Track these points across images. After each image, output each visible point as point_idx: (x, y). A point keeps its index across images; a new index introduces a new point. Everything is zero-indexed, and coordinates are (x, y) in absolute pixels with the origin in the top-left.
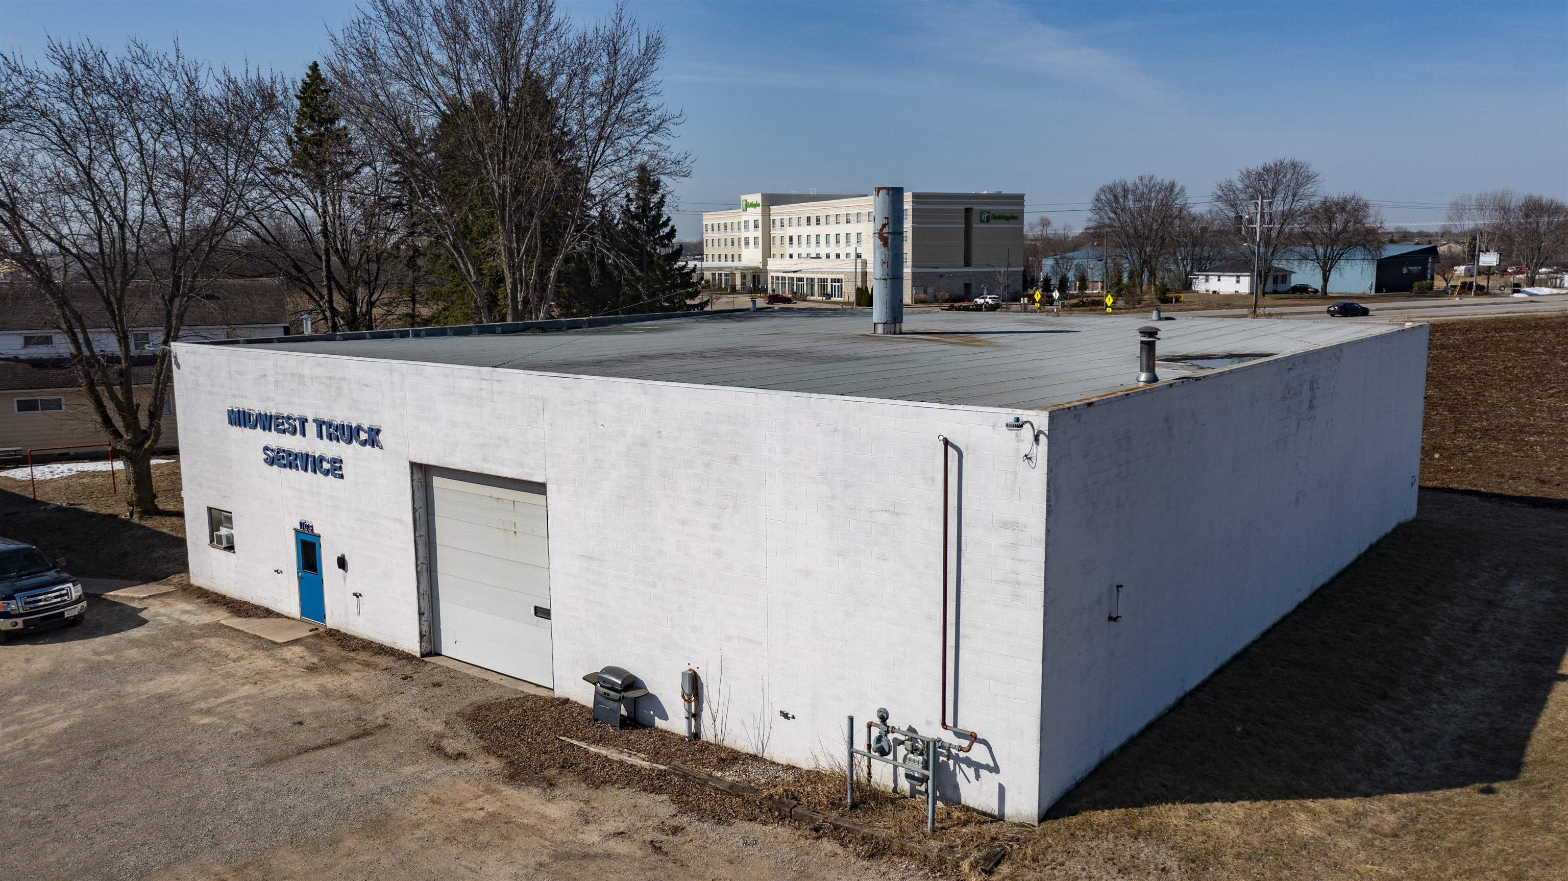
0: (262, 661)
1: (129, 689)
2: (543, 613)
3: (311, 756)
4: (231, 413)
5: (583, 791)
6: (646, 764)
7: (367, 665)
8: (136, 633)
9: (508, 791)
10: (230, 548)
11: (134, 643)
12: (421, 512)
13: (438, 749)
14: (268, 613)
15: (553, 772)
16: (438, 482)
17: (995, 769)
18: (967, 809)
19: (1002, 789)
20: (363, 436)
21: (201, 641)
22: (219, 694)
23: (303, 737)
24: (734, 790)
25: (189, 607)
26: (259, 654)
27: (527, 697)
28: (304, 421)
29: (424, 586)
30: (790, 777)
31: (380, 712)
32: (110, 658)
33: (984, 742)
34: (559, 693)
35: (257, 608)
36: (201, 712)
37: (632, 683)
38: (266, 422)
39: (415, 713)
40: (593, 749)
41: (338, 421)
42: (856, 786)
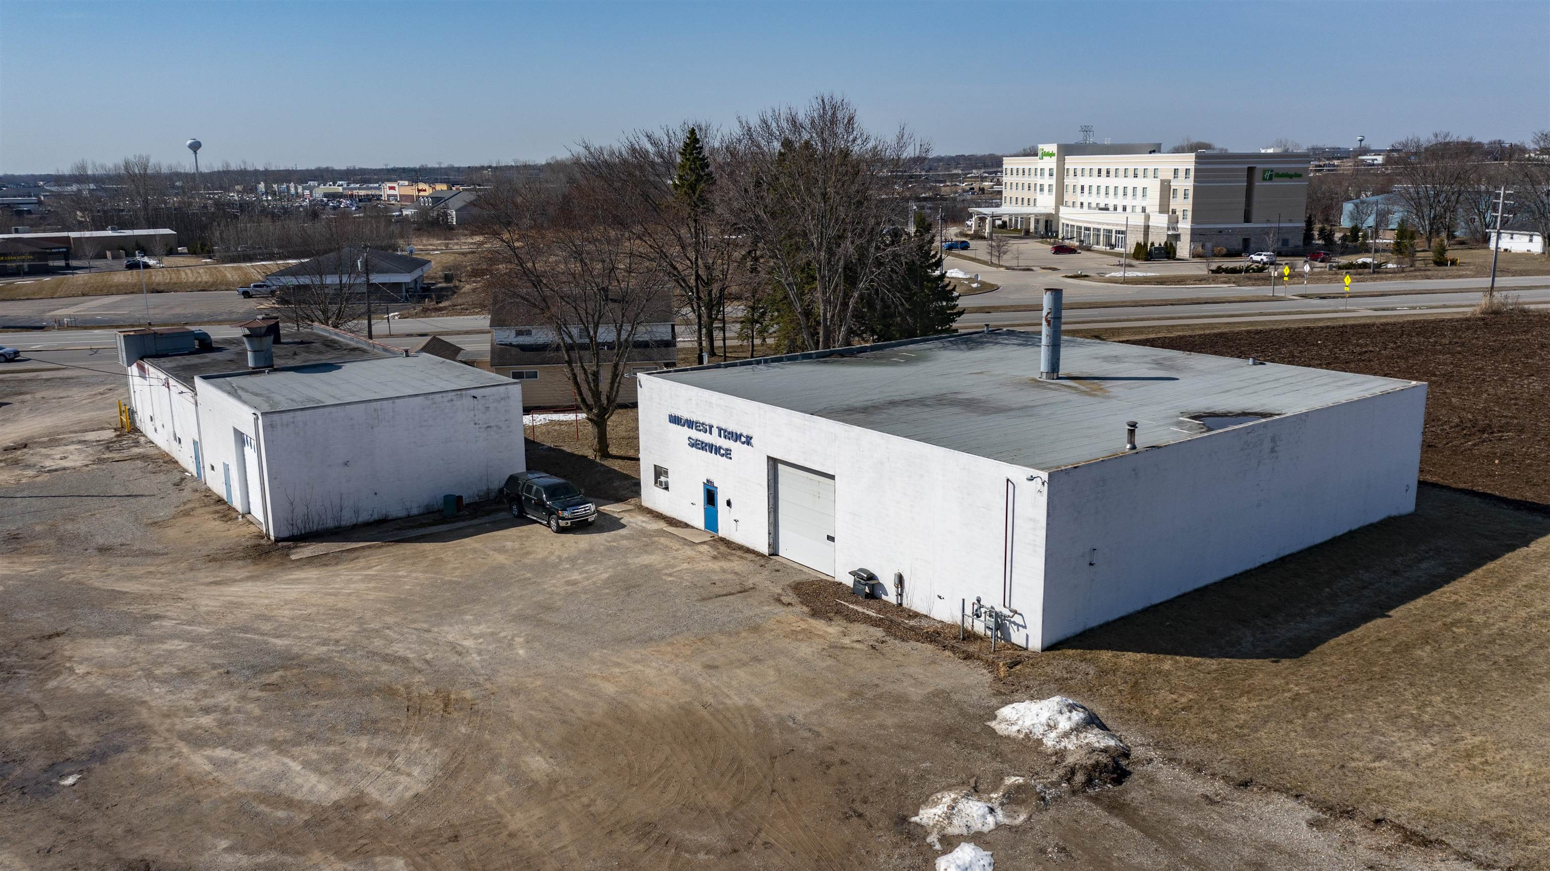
0: (689, 552)
1: (630, 561)
2: (831, 539)
3: (722, 598)
4: (670, 416)
5: (844, 623)
6: (874, 615)
7: (742, 558)
8: (622, 532)
9: (812, 621)
10: (667, 488)
11: (624, 537)
12: (772, 481)
13: (779, 601)
14: (687, 526)
15: (832, 614)
16: (781, 467)
17: (1025, 627)
18: (1013, 644)
19: (1027, 636)
20: (743, 439)
21: (656, 539)
22: (673, 566)
23: (717, 590)
24: (912, 628)
25: (644, 519)
26: (686, 547)
27: (822, 580)
28: (711, 427)
29: (772, 519)
30: (939, 626)
31: (751, 582)
32: (615, 544)
33: (1021, 614)
34: (837, 579)
35: (681, 522)
36: (666, 574)
37: (872, 577)
38: (690, 424)
39: (768, 583)
40: (851, 606)
41: (730, 430)
42: (965, 631)
